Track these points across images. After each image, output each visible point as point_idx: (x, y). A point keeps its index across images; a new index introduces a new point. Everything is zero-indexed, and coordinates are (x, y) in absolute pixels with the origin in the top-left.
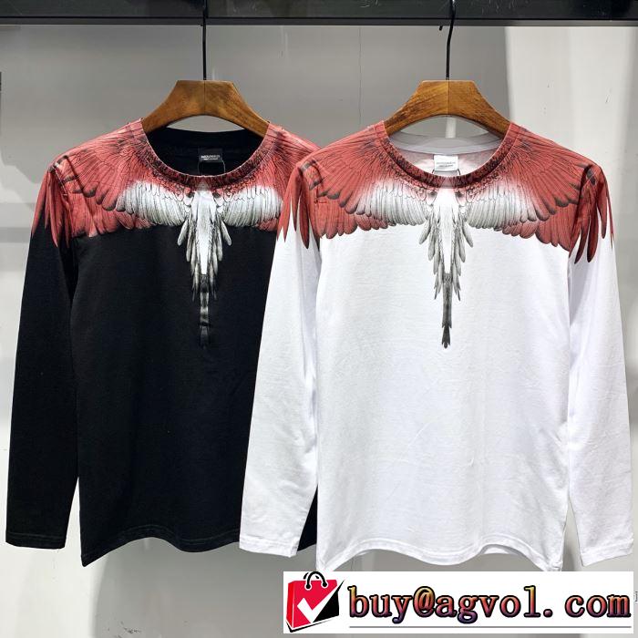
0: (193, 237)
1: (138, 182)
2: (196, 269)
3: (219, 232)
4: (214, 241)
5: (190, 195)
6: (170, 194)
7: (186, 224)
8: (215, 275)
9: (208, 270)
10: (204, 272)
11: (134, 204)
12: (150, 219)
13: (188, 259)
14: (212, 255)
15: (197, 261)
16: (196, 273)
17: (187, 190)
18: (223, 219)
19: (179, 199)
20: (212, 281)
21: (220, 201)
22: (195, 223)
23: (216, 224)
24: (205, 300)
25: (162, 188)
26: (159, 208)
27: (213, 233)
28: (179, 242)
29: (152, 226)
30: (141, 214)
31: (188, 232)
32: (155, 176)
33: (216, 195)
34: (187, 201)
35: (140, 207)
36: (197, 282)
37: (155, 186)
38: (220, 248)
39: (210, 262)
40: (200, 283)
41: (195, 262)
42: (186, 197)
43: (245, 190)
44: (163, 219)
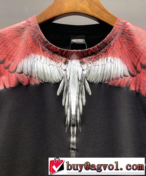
0: (67, 90)
1: (32, 55)
2: (69, 111)
3: (83, 86)
4: (80, 92)
5: (66, 63)
6: (53, 62)
7: (62, 81)
8: (80, 115)
9: (76, 112)
10: (73, 113)
11: (29, 69)
12: (39, 79)
13: (63, 105)
14: (79, 101)
15: (69, 106)
16: (69, 114)
17: (64, 59)
18: (86, 78)
19: (59, 65)
20: (78, 119)
21: (85, 67)
22: (68, 80)
23: (81, 81)
24: (73, 132)
25: (48, 59)
26: (46, 72)
27: (80, 87)
28: (58, 94)
29: (41, 83)
30: (34, 76)
31: (64, 86)
32: (43, 51)
33: (82, 63)
34: (64, 67)
35: (33, 71)
36: (69, 120)
37: (43, 58)
38: (84, 97)
39: (78, 106)
40: (70, 121)
41: (68, 106)
42: (63, 64)
43: (100, 60)
44: (48, 79)
